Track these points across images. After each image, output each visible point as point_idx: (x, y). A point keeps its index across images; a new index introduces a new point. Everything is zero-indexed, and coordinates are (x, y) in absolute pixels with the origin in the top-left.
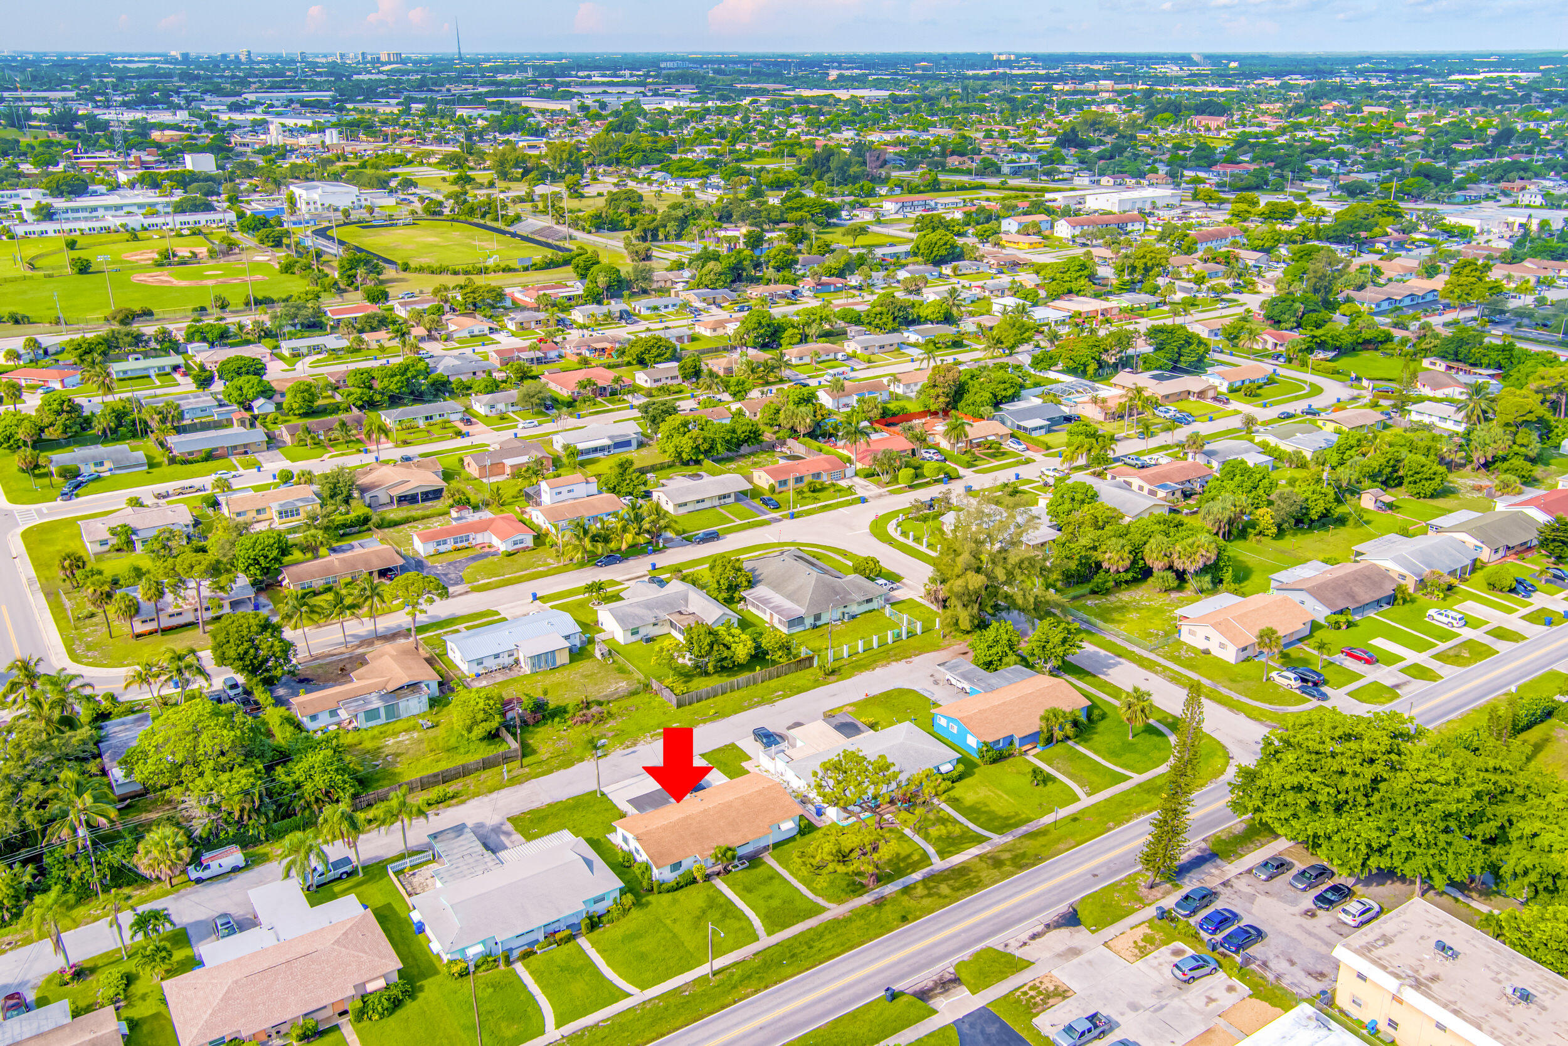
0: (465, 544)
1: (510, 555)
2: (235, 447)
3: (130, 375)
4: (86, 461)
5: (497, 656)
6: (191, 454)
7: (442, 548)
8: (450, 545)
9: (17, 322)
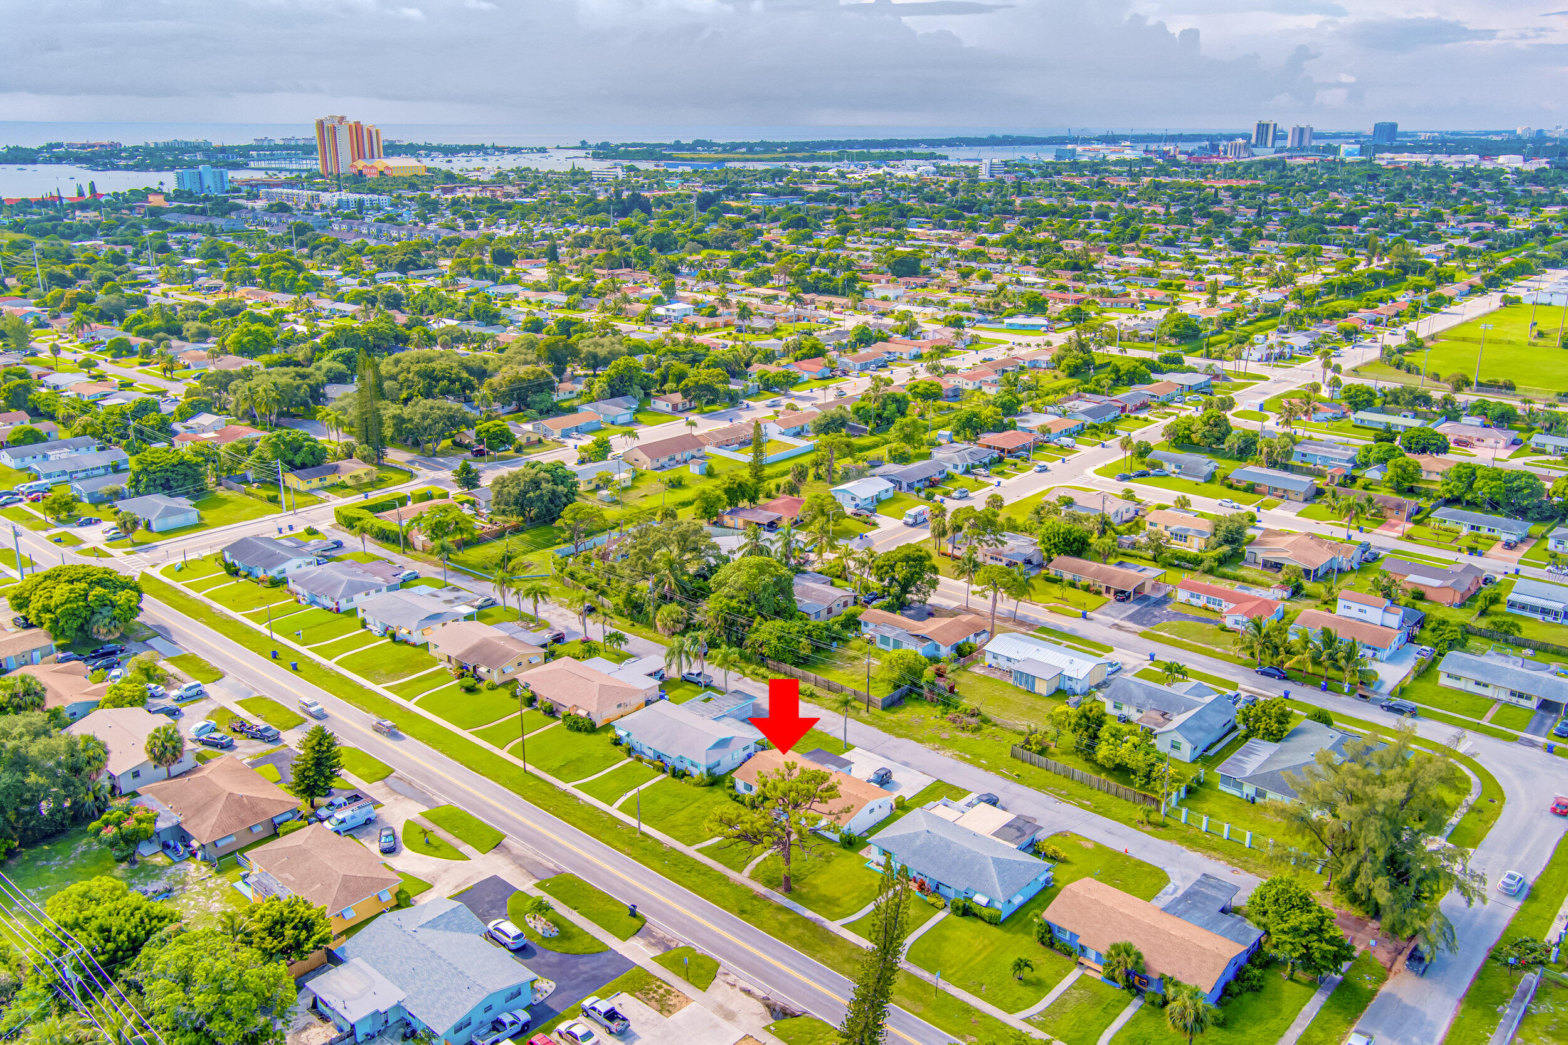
0: (1216, 608)
1: (1223, 629)
2: (1276, 489)
3: (1366, 424)
4: (1170, 461)
5: (1009, 659)
6: (1239, 481)
7: (1194, 601)
8: (1202, 601)
9: (1409, 371)
